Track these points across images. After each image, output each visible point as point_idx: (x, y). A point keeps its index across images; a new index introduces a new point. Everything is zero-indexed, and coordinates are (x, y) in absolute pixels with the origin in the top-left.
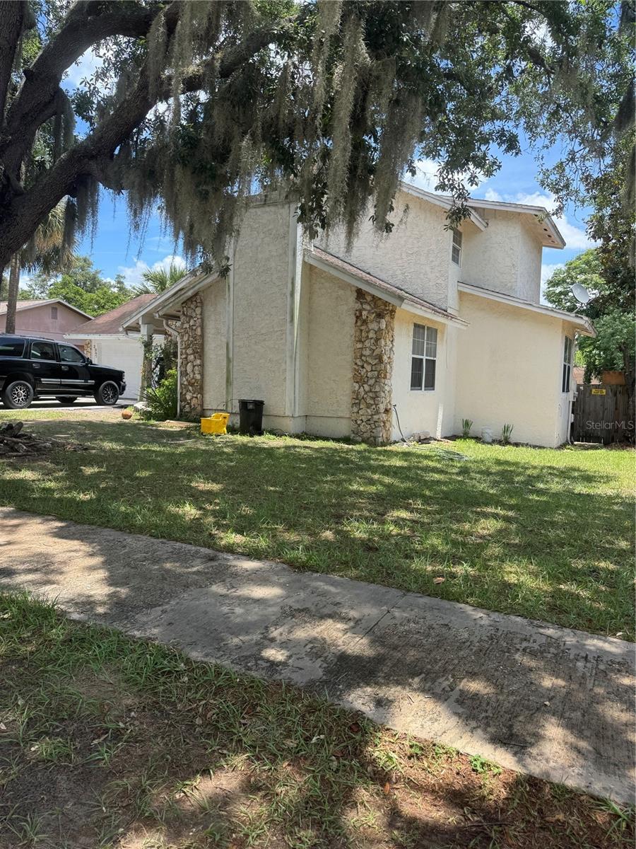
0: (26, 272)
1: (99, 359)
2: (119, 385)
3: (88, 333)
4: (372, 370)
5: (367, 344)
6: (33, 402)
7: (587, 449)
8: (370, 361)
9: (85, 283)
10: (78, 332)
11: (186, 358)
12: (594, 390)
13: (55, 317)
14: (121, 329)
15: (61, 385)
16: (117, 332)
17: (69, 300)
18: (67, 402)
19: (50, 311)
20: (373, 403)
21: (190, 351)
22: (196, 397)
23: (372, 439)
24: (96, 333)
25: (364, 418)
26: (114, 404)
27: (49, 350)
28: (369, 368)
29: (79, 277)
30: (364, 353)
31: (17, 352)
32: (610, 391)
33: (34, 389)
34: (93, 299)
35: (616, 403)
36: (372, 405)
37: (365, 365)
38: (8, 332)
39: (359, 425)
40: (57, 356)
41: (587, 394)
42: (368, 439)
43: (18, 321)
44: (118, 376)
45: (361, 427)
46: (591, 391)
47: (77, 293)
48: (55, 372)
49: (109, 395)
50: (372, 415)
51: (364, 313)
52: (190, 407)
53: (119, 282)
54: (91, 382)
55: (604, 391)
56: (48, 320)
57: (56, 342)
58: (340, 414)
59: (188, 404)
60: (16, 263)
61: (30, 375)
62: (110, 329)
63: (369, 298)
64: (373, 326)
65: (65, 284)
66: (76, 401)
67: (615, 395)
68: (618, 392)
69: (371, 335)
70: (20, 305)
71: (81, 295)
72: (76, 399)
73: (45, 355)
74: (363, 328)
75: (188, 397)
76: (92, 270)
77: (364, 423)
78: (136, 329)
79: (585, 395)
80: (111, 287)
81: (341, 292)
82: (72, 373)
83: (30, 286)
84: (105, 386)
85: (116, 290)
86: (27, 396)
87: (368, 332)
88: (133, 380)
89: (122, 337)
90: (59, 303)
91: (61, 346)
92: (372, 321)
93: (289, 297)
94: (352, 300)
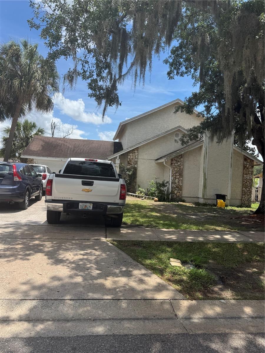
5: (248, 175)
21: (177, 174)
22: (179, 192)
23: (249, 206)
28: (248, 183)
50: (249, 198)
59: (175, 195)
63: (249, 161)
64: (250, 170)
74: (247, 170)
77: (246, 201)
92: (250, 168)
93: (230, 159)
94: (242, 161)
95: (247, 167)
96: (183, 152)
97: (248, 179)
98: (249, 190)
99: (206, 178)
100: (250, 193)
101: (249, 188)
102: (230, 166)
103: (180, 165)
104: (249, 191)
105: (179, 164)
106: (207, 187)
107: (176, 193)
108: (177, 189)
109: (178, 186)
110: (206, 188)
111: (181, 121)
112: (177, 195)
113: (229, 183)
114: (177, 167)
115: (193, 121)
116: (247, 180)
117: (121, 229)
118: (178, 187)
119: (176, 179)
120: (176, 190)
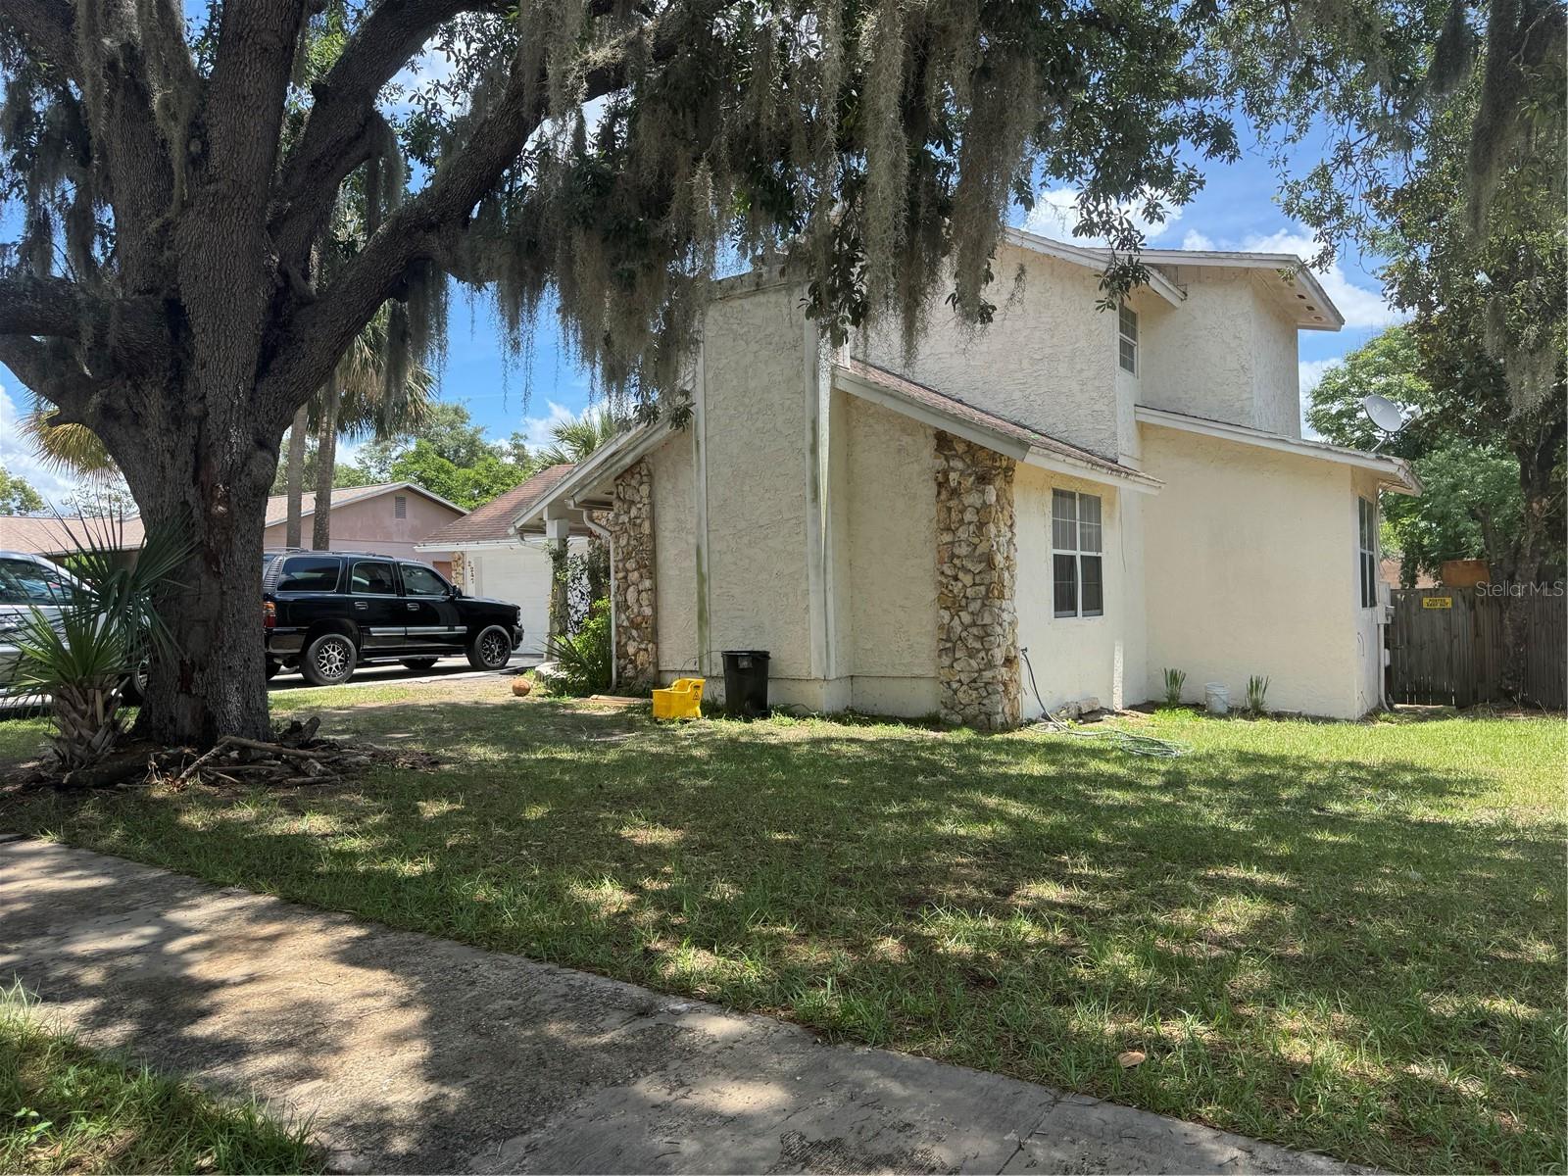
0: (347, 436)
1: (479, 589)
2: (511, 631)
3: (458, 541)
4: (974, 584)
5: (962, 534)
6: (356, 671)
7: (1423, 719)
8: (970, 566)
9: (456, 452)
10: (440, 538)
11: (625, 578)
12: (1426, 600)
13: (401, 514)
14: (511, 531)
15: (407, 638)
16: (507, 536)
17: (428, 483)
18: (421, 668)
19: (392, 504)
20: (978, 645)
21: (631, 565)
22: (646, 650)
23: (982, 717)
24: (470, 540)
25: (966, 680)
26: (503, 666)
27: (383, 575)
28: (967, 579)
29: (447, 441)
30: (957, 551)
31: (325, 584)
32: (1460, 599)
33: (358, 648)
34: (469, 479)
35: (1476, 625)
36: (978, 651)
37: (961, 575)
38: (316, 546)
39: (955, 692)
40: (398, 586)
41: (1414, 609)
42: (975, 717)
43: (334, 525)
44: (507, 616)
45: (960, 694)
46: (1421, 602)
47: (440, 469)
48: (397, 614)
49: (492, 651)
50: (980, 671)
51: (953, 476)
52: (636, 667)
53: (517, 446)
54: (461, 629)
55: (1449, 600)
56: (391, 521)
57: (396, 559)
58: (917, 672)
59: (631, 662)
60: (329, 424)
61: (350, 623)
62: (493, 531)
63: (961, 448)
64: (972, 499)
65: (420, 455)
66: (436, 665)
67: (1472, 607)
68: (1478, 602)
69: (969, 516)
70: (338, 497)
71: (448, 472)
72: (436, 660)
73: (377, 585)
74: (952, 504)
75: (631, 650)
76: (468, 429)
77: (965, 687)
78: (538, 529)
79: (1408, 609)
80: (502, 455)
81: (906, 440)
82: (427, 614)
83: (362, 462)
84: (486, 636)
85: (511, 460)
86: (345, 662)
87: (962, 512)
88: (535, 623)
89: (515, 543)
90: (408, 489)
91: (406, 567)
92: (968, 491)
94: (927, 455)
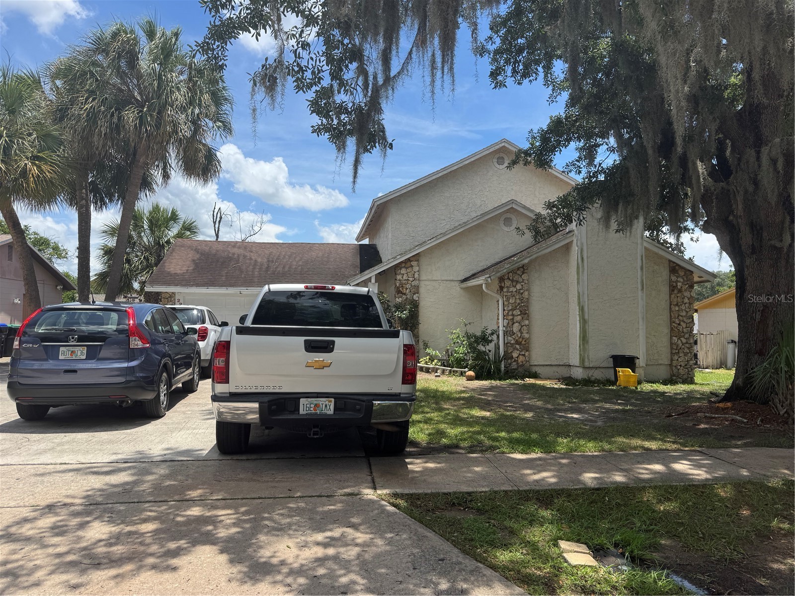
4: (686, 327)
5: (683, 307)
11: (513, 319)
21: (517, 312)
22: (524, 355)
23: (689, 379)
25: (683, 364)
28: (684, 325)
30: (681, 314)
37: (682, 323)
39: (678, 370)
51: (679, 284)
52: (518, 364)
58: (660, 362)
59: (515, 361)
64: (687, 294)
69: (686, 300)
74: (679, 295)
75: (515, 355)
77: (682, 368)
87: (683, 298)
92: (686, 290)
93: (639, 270)
94: (665, 273)
95: (679, 287)
96: (526, 258)
97: (682, 316)
98: (687, 343)
99: (586, 317)
100: (689, 348)
101: (687, 336)
102: (640, 288)
103: (522, 291)
104: (687, 345)
105: (518, 288)
106: (590, 341)
107: (517, 357)
108: (518, 346)
109: (521, 340)
110: (587, 342)
111: (512, 189)
112: (519, 361)
113: (640, 327)
114: (514, 296)
115: (540, 187)
116: (680, 318)
117: (407, 460)
118: (519, 343)
119: (513, 325)
120: (515, 351)
